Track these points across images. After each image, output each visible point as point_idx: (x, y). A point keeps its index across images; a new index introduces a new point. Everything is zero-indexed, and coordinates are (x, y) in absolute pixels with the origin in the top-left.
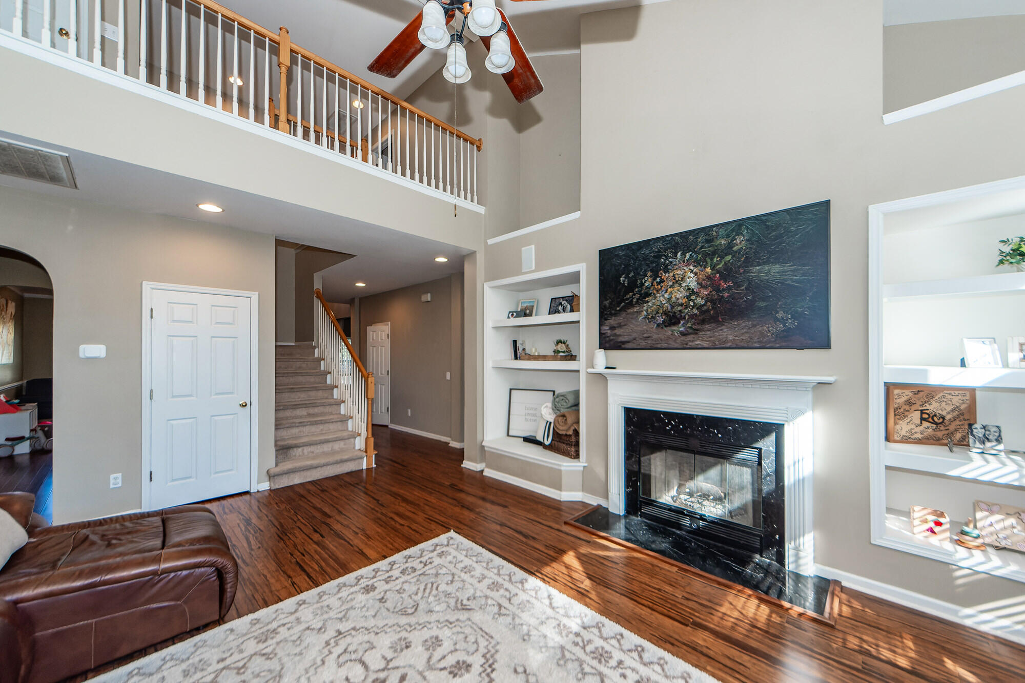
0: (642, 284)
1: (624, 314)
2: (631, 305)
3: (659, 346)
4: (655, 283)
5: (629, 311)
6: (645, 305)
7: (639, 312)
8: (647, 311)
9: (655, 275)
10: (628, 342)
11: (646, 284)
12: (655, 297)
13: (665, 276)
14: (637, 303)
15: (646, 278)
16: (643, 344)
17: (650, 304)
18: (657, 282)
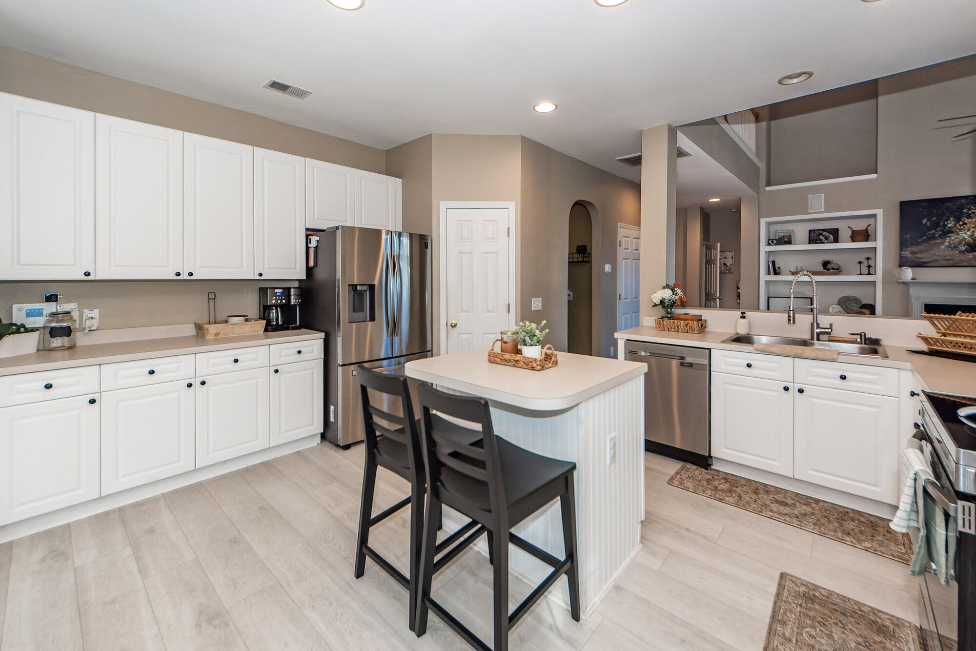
0: (945, 226)
1: (926, 244)
2: (933, 238)
3: (960, 265)
4: (958, 225)
5: (931, 242)
6: (948, 239)
7: (943, 243)
8: (949, 242)
9: (958, 219)
10: (929, 262)
11: (950, 225)
12: (958, 234)
13: (967, 221)
14: (940, 236)
15: (949, 222)
16: (945, 263)
17: (953, 238)
18: (960, 225)
